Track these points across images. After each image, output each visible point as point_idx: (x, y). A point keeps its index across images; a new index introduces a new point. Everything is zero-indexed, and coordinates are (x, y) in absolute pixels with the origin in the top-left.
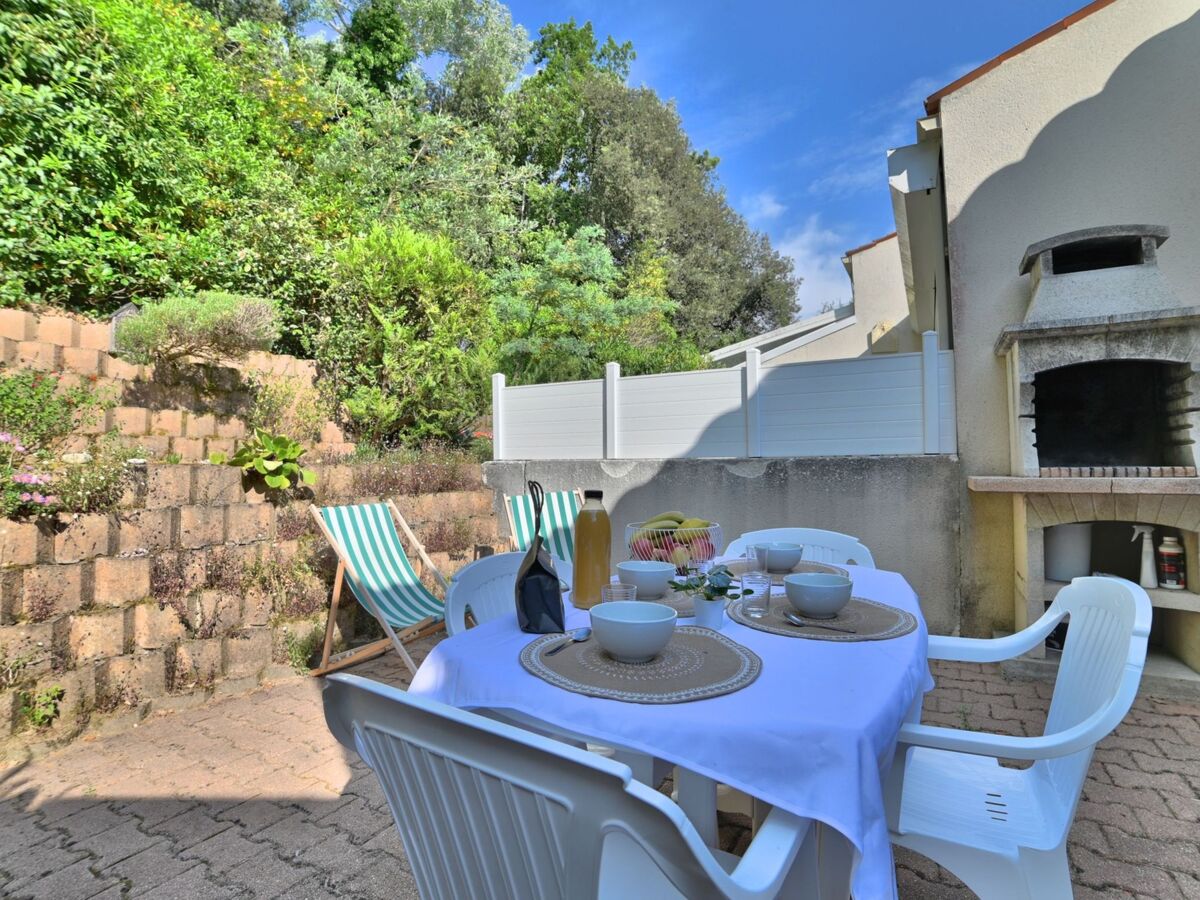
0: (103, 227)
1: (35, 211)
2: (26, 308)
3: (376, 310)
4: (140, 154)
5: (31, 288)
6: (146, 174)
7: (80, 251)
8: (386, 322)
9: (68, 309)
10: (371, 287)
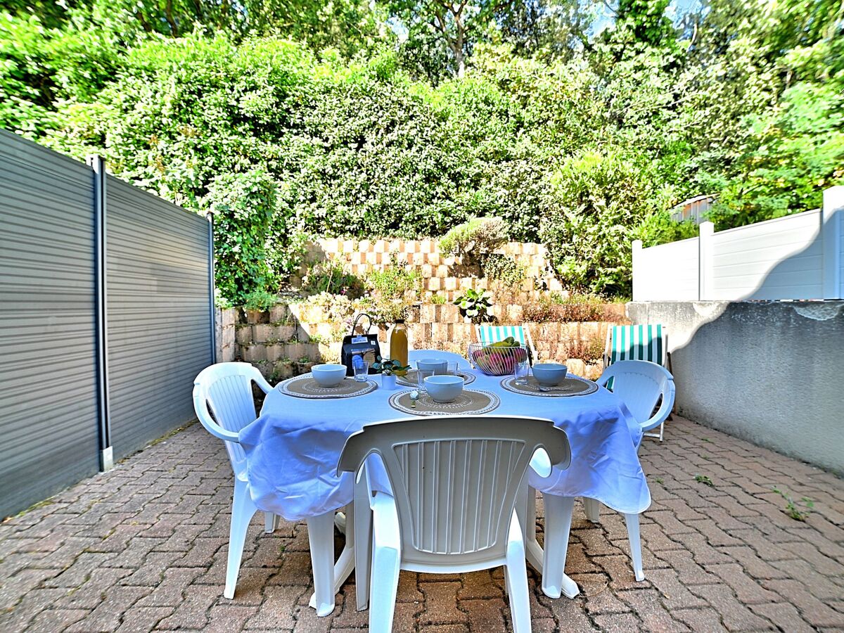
0: (439, 198)
1: (414, 199)
2: (416, 239)
3: (566, 210)
4: (448, 161)
5: (418, 231)
6: (453, 168)
7: (431, 210)
8: (571, 217)
9: (432, 236)
10: (562, 197)
